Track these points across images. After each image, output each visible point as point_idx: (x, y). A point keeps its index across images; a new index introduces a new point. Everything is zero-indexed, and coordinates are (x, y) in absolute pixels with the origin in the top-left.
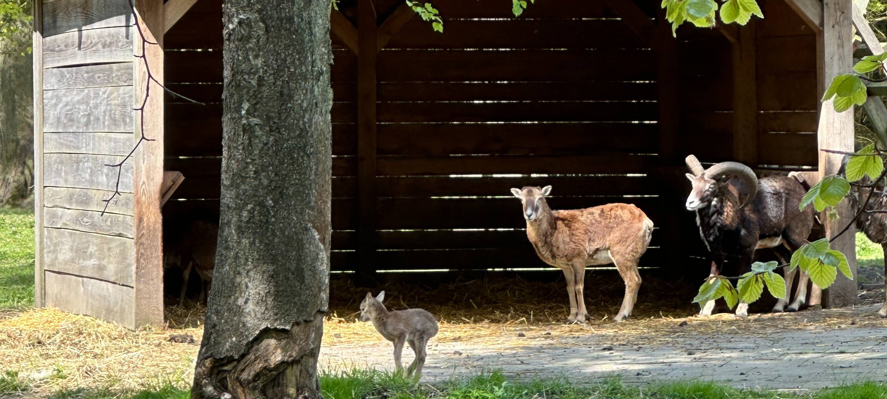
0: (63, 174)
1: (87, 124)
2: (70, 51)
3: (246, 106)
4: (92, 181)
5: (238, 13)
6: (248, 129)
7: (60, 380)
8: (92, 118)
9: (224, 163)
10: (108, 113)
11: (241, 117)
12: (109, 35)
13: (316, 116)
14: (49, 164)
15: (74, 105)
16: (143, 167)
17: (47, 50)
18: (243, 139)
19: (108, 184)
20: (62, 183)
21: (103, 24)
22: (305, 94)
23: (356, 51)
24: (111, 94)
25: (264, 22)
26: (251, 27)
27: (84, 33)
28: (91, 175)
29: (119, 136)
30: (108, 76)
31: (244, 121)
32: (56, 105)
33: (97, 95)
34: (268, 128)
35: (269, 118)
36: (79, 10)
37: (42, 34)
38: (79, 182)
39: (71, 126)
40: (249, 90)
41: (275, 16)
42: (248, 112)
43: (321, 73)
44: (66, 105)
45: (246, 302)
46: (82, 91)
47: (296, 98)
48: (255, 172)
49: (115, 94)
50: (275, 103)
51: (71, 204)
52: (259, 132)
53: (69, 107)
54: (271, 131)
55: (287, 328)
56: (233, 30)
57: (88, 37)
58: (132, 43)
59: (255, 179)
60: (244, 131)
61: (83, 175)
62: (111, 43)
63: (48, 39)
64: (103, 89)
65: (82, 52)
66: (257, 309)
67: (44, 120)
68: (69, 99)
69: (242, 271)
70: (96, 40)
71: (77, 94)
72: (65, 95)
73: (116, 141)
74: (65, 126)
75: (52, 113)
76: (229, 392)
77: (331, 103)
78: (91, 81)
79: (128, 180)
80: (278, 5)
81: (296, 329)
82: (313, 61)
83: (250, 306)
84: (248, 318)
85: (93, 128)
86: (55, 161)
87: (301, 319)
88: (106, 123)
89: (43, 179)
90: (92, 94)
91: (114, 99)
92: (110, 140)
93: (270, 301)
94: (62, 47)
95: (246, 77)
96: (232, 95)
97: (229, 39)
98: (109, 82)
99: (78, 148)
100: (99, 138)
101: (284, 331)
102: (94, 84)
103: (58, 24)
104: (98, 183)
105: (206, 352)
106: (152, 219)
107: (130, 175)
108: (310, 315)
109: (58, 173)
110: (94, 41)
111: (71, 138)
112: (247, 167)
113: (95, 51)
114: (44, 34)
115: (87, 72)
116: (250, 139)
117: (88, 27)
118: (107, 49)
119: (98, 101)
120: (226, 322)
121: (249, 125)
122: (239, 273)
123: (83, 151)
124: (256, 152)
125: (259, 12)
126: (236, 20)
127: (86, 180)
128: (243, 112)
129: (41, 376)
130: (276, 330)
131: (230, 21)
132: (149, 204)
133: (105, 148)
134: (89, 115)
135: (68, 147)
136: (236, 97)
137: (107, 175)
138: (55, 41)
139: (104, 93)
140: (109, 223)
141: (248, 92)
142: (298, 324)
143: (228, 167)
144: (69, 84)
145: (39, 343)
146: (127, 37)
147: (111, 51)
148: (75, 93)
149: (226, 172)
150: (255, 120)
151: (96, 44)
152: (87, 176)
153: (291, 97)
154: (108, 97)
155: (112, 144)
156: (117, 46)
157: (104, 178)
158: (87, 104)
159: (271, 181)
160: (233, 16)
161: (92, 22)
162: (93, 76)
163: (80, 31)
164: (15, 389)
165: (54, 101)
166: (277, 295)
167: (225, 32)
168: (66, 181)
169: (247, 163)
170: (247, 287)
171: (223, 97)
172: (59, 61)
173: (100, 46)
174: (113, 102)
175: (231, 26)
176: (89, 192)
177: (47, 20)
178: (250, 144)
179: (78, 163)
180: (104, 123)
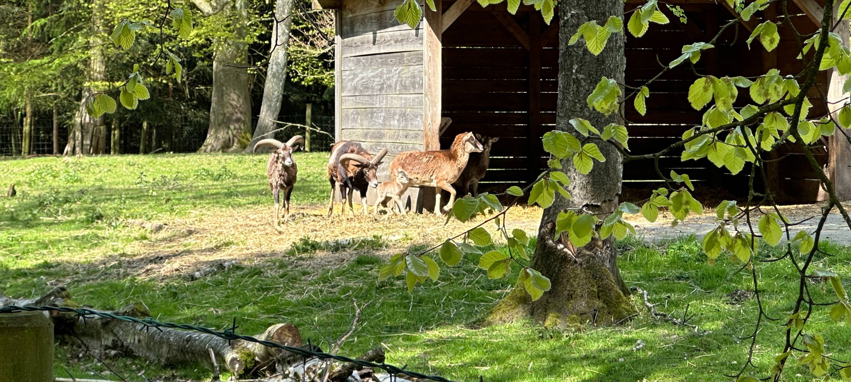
0: (359, 121)
1: (380, 90)
2: (366, 46)
3: (576, 67)
4: (385, 124)
5: (571, 10)
6: (577, 81)
7: (409, 241)
8: (385, 86)
9: (559, 102)
10: (399, 83)
11: (572, 73)
12: (401, 35)
13: (618, 74)
14: (347, 115)
15: (369, 78)
16: (429, 114)
17: (345, 47)
18: (573, 87)
19: (399, 126)
20: (358, 126)
21: (396, 28)
22: (612, 60)
23: (528, 48)
24: (402, 70)
25: (587, 16)
26: (579, 19)
27: (378, 35)
28: (384, 121)
29: (409, 96)
30: (400, 60)
31: (574, 77)
32: (353, 79)
33: (390, 72)
34: (589, 81)
35: (590, 75)
36: (374, 21)
37: (341, 37)
38: (373, 125)
39: (367, 91)
40: (577, 57)
41: (595, 11)
42: (576, 70)
43: (620, 47)
44: (363, 79)
45: (574, 188)
46: (377, 69)
47: (607, 62)
48: (581, 108)
49: (406, 70)
50: (594, 66)
51: (366, 139)
52: (583, 84)
53: (364, 80)
54: (591, 82)
55: (599, 204)
56: (568, 20)
57: (382, 37)
58: (422, 39)
59: (581, 112)
60: (574, 83)
61: (377, 120)
62: (402, 40)
63: (346, 40)
64: (395, 68)
65: (376, 46)
66: (581, 192)
67: (342, 89)
68: (365, 75)
69: (571, 169)
70: (389, 39)
71: (372, 72)
72: (361, 73)
73: (406, 99)
74: (361, 91)
75: (349, 84)
76: (562, 244)
77: (625, 66)
78: (383, 64)
79: (417, 123)
80: (597, 5)
81: (604, 205)
82: (617, 40)
83: (577, 191)
84: (575, 198)
85: (386, 91)
86: (352, 113)
87: (607, 199)
88: (398, 88)
89: (341, 124)
90: (385, 71)
91: (405, 73)
92: (401, 98)
93: (589, 187)
94: (359, 44)
95: (575, 49)
96: (565, 61)
97: (564, 26)
98: (400, 63)
99: (373, 105)
100: (392, 98)
101: (597, 206)
102: (387, 65)
103: (355, 30)
104: (390, 125)
105: (548, 219)
106: (434, 146)
107: (419, 119)
108: (612, 196)
109: (354, 120)
110: (387, 39)
111: (367, 98)
112: (575, 105)
113: (388, 45)
114: (343, 37)
115: (381, 58)
116: (577, 88)
117: (382, 31)
118: (398, 44)
119: (391, 75)
120: (560, 200)
121: (577, 78)
122: (569, 170)
123: (378, 106)
124: (581, 96)
125: (584, 9)
126: (569, 14)
127: (380, 124)
128: (574, 71)
129: (395, 238)
130: (592, 205)
131: (565, 15)
132: (433, 137)
133: (396, 103)
134: (382, 84)
135: (362, 104)
136: (568, 62)
137: (398, 120)
138: (352, 40)
139: (396, 70)
140: (400, 149)
141: (576, 59)
142: (605, 202)
143: (562, 104)
144: (365, 66)
145: (376, 220)
146: (417, 35)
147: (402, 45)
148: (370, 71)
149: (561, 108)
150: (581, 76)
151: (389, 41)
152: (381, 121)
153: (603, 62)
154: (399, 73)
155: (403, 101)
156: (408, 41)
157: (396, 122)
158: (381, 77)
159: (591, 114)
160: (567, 12)
161: (385, 27)
162: (386, 61)
163: (375, 33)
164: (381, 246)
165: (351, 77)
166: (593, 184)
167: (562, 22)
168: (362, 125)
169: (575, 102)
170: (575, 179)
171: (559, 61)
172: (355, 52)
173: (393, 42)
174: (404, 76)
175: (566, 18)
176: (382, 131)
177: (345, 28)
178: (577, 91)
179: (372, 113)
180: (396, 88)
